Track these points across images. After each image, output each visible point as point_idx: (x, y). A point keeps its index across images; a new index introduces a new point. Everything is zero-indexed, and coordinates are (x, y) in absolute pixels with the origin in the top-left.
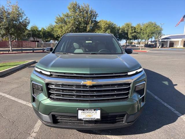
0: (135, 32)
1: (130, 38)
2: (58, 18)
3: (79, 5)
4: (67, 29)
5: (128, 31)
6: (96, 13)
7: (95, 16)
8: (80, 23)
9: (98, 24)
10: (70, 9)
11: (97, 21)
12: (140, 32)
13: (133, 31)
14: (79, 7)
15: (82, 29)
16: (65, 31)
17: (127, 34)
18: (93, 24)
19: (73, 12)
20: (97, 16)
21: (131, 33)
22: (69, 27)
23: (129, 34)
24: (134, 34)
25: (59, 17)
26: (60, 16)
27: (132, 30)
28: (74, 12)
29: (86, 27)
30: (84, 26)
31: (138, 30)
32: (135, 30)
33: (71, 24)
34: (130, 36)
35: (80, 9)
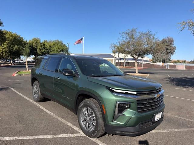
0: (44, 48)
1: (39, 54)
5: (37, 46)
12: (49, 49)
13: (43, 47)
17: (36, 50)
21: (40, 50)
23: (38, 50)
24: (43, 50)
27: (41, 46)
31: (47, 47)
32: (45, 46)
34: (39, 52)
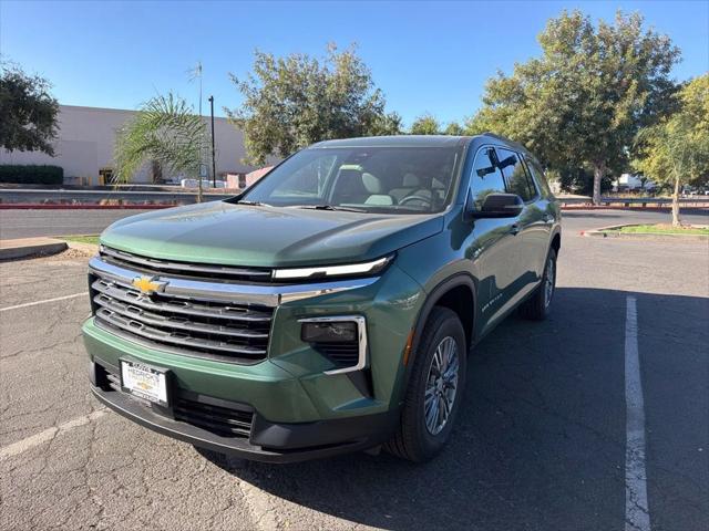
2: (495, 83)
3: (588, 25)
4: (522, 124)
6: (671, 49)
7: (665, 60)
8: (585, 96)
9: (675, 95)
10: (547, 41)
11: (670, 84)
14: (589, 31)
15: (589, 120)
16: (515, 131)
18: (645, 94)
19: (559, 55)
20: (674, 59)
22: (532, 113)
25: (497, 77)
26: (501, 75)
28: (563, 51)
29: (610, 112)
30: (600, 108)
33: (541, 103)
35: (592, 40)
